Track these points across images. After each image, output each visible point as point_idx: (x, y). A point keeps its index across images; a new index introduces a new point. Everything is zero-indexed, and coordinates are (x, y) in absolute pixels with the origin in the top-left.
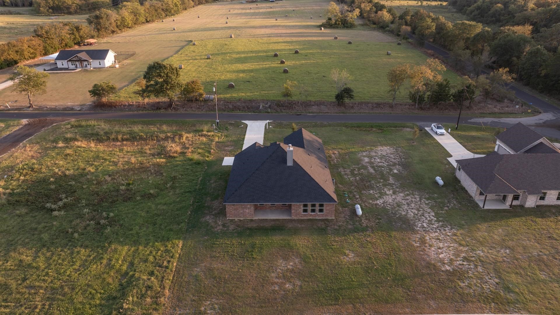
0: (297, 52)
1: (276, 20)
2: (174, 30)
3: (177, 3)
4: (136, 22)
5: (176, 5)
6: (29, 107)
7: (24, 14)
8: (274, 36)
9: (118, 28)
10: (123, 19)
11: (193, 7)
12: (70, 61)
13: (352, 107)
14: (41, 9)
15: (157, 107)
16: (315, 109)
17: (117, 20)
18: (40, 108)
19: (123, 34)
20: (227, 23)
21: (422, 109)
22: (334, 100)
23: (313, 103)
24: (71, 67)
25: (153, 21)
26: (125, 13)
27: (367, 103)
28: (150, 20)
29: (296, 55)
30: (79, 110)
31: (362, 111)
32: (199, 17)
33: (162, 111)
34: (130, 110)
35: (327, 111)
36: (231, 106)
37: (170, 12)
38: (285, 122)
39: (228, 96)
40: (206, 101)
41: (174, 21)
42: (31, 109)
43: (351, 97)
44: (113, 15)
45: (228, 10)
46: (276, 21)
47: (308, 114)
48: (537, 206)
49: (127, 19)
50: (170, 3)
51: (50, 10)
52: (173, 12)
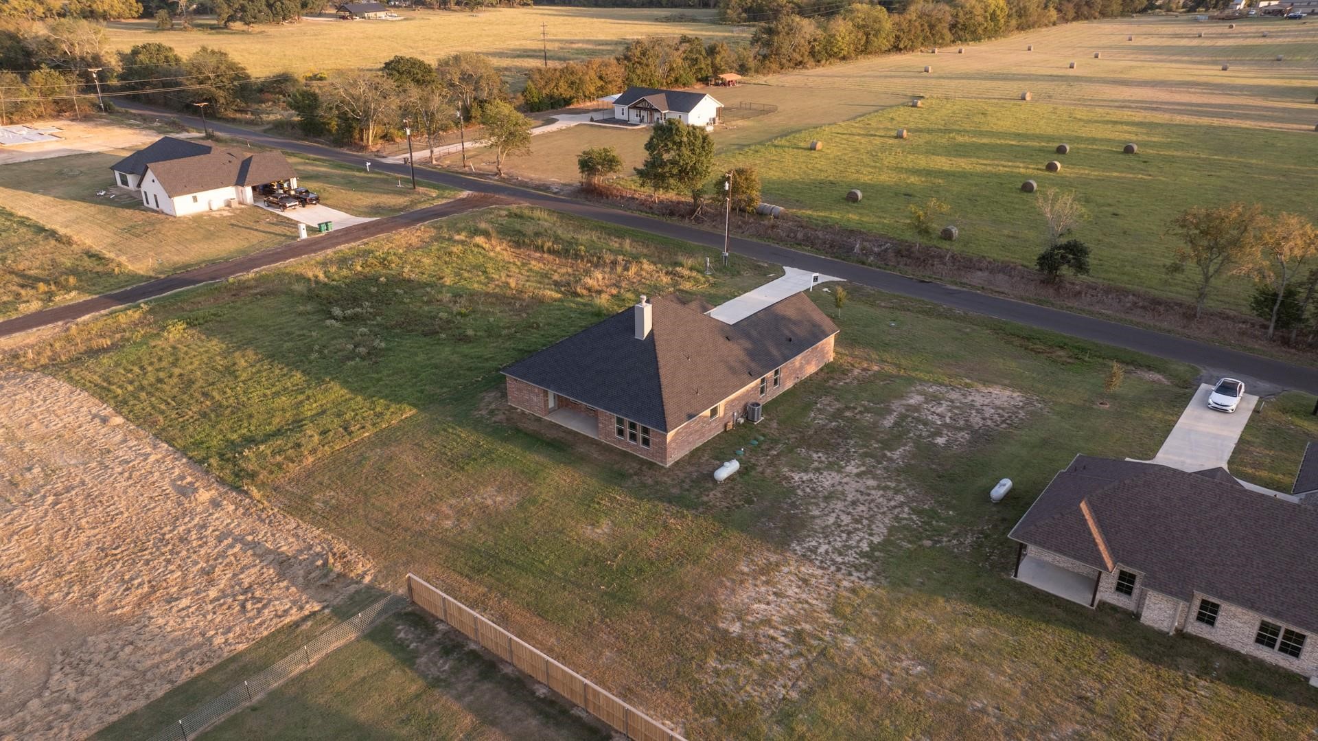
0: (1128, 150)
1: (1224, 69)
2: (927, 71)
3: (998, 12)
4: (865, 49)
5: (994, 17)
6: (496, 174)
7: (699, 21)
8: (1137, 108)
9: (814, 56)
10: (830, 40)
11: (1054, 24)
12: (634, 107)
13: (1078, 294)
14: (729, 11)
15: (671, 210)
16: (978, 278)
17: (815, 40)
18: (510, 179)
19: (820, 70)
20: (1072, 67)
21: (1286, 342)
22: (1034, 266)
23: (984, 264)
24: (634, 118)
25: (912, 49)
26: (841, 27)
27: (1122, 292)
28: (905, 47)
29: (1127, 157)
30: (555, 193)
31: (1097, 308)
32: (1029, 49)
33: (675, 220)
34: (627, 208)
35: (1002, 290)
36: (800, 236)
37: (974, 32)
38: (868, 289)
39: (835, 215)
40: (761, 214)
41: (960, 52)
42: (496, 178)
43: (1081, 267)
44: (808, 28)
45: (1127, 37)
46: (1224, 73)
47: (949, 286)
48: (1180, 633)
49: (840, 39)
50: (978, 11)
51: (744, 15)
52: (980, 31)
